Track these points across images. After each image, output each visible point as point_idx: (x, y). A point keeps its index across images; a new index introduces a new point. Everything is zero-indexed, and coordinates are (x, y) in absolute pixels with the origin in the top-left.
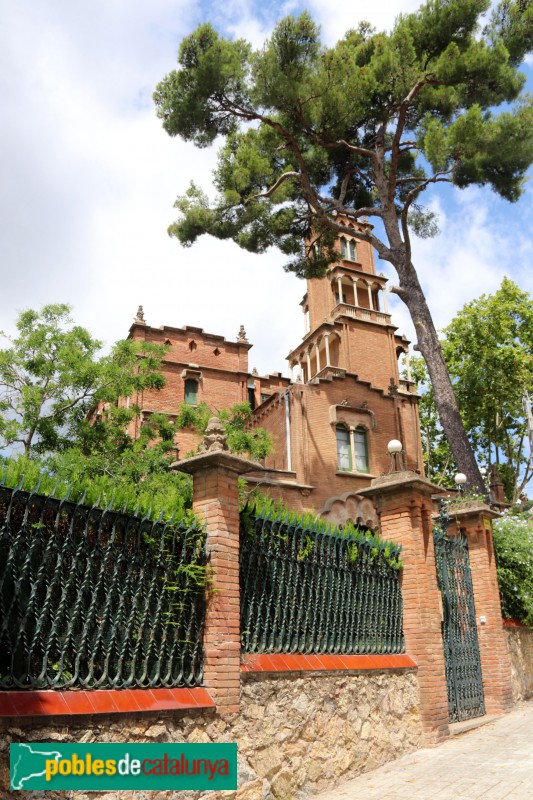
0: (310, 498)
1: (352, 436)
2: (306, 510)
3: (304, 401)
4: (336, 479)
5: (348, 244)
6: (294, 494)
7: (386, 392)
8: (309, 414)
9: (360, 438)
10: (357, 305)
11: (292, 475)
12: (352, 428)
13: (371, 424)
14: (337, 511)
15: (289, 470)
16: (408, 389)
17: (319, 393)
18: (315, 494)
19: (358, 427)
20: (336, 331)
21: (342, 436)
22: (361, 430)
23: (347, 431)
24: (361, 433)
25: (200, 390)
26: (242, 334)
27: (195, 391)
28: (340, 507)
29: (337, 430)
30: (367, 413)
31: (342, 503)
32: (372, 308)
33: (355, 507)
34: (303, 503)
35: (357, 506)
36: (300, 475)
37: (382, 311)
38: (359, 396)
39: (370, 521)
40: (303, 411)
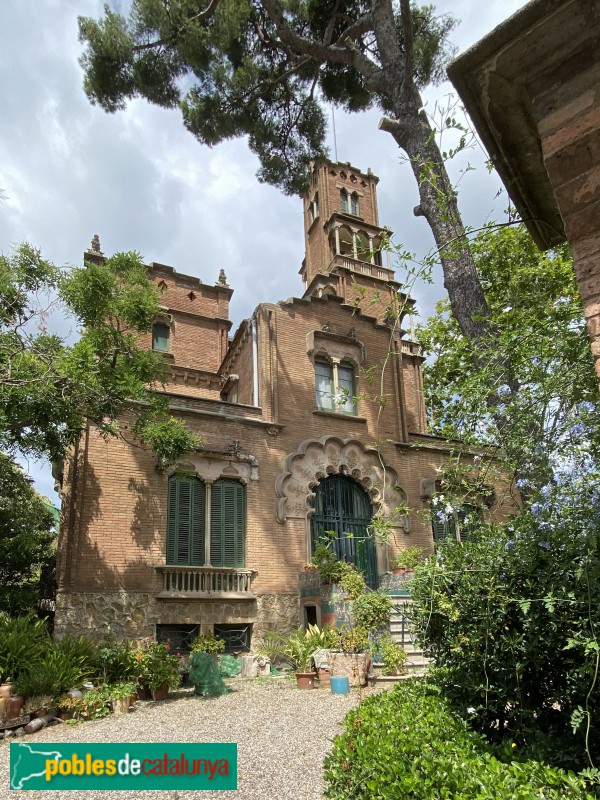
0: (279, 438)
1: (335, 371)
2: (273, 451)
3: (272, 322)
4: (313, 419)
5: (349, 197)
6: (257, 433)
7: (380, 322)
8: (280, 339)
9: (346, 375)
10: (356, 258)
11: (258, 411)
12: (336, 360)
13: (360, 357)
15: (256, 405)
16: (411, 351)
17: (293, 316)
18: (286, 434)
19: (342, 362)
20: (331, 285)
21: (323, 371)
22: (347, 366)
23: (329, 365)
24: (347, 370)
25: (171, 334)
26: (222, 278)
27: (166, 336)
28: (318, 452)
29: (317, 363)
30: (355, 344)
31: (320, 446)
32: (373, 262)
33: (337, 453)
34: (269, 445)
35: (341, 451)
36: (266, 411)
37: (385, 265)
38: (345, 323)
39: (356, 470)
40: (272, 335)
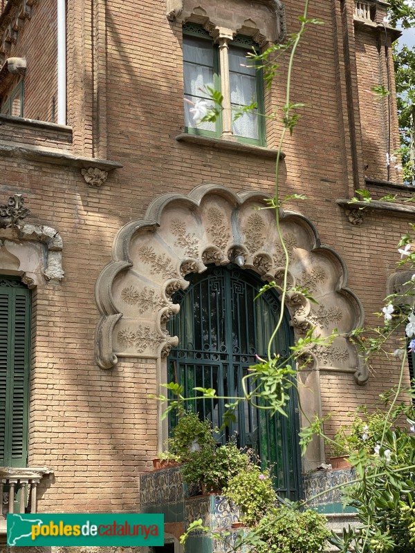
0: (107, 192)
1: (224, 54)
2: (93, 219)
4: (178, 152)
6: (62, 180)
11: (64, 135)
12: (226, 33)
13: (272, 27)
14: (179, 228)
15: (61, 123)
18: (123, 183)
21: (198, 54)
28: (186, 219)
29: (186, 38)
33: (225, 220)
34: (86, 205)
35: (232, 218)
36: (82, 132)
39: (263, 256)
